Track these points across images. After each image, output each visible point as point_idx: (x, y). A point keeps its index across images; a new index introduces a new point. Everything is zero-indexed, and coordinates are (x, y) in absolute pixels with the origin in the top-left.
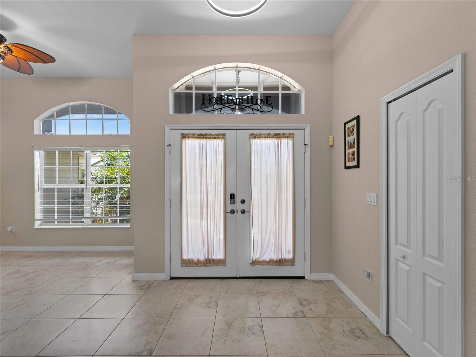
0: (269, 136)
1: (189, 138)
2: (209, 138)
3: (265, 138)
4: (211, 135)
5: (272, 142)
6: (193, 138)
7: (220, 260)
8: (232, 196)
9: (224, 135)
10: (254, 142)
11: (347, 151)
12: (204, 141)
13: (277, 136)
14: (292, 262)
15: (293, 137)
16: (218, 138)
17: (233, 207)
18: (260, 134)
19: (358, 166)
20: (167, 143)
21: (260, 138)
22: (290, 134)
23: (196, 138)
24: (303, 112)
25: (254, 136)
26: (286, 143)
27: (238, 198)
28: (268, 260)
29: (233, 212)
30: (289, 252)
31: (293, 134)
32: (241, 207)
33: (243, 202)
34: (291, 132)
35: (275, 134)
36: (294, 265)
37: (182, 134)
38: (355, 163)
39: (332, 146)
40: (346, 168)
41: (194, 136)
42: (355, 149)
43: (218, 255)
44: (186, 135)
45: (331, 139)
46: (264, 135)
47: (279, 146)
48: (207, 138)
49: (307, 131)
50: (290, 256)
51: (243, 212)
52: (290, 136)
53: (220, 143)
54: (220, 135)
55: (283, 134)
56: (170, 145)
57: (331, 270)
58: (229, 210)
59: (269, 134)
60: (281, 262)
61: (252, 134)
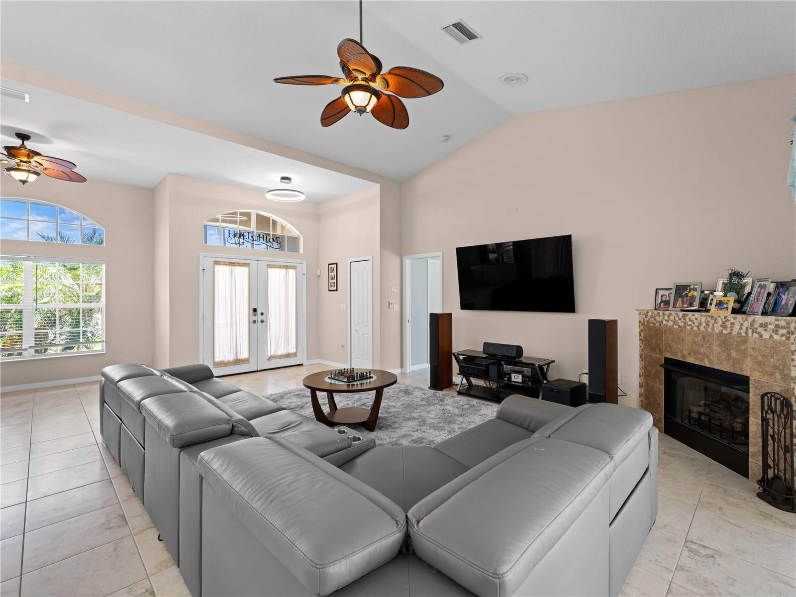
0: (280, 267)
1: (221, 264)
2: (237, 266)
3: (278, 268)
4: (239, 263)
5: (283, 271)
6: (224, 265)
7: (245, 359)
8: (255, 310)
9: (249, 264)
10: (270, 270)
11: (330, 281)
12: (233, 267)
13: (286, 267)
14: (295, 355)
15: (296, 269)
16: (244, 266)
17: (255, 318)
18: (274, 265)
19: (337, 290)
20: (201, 269)
21: (274, 268)
22: (294, 266)
23: (226, 265)
24: (301, 251)
25: (269, 266)
26: (292, 272)
27: (259, 312)
28: (280, 354)
29: (254, 322)
30: (293, 348)
31: (296, 266)
32: (260, 318)
33: (262, 314)
34: (295, 265)
35: (284, 266)
36: (296, 357)
37: (215, 261)
38: (335, 288)
39: (319, 276)
40: (329, 291)
41: (225, 264)
42: (335, 281)
43: (244, 355)
44: (218, 262)
45: (319, 271)
46: (277, 265)
47: (287, 273)
48: (235, 265)
49: (305, 264)
50: (294, 351)
51: (262, 321)
52: (294, 268)
53: (245, 270)
54: (245, 264)
55: (290, 266)
56: (204, 269)
57: (319, 358)
58: (252, 321)
59: (280, 266)
60: (288, 356)
61: (269, 265)
